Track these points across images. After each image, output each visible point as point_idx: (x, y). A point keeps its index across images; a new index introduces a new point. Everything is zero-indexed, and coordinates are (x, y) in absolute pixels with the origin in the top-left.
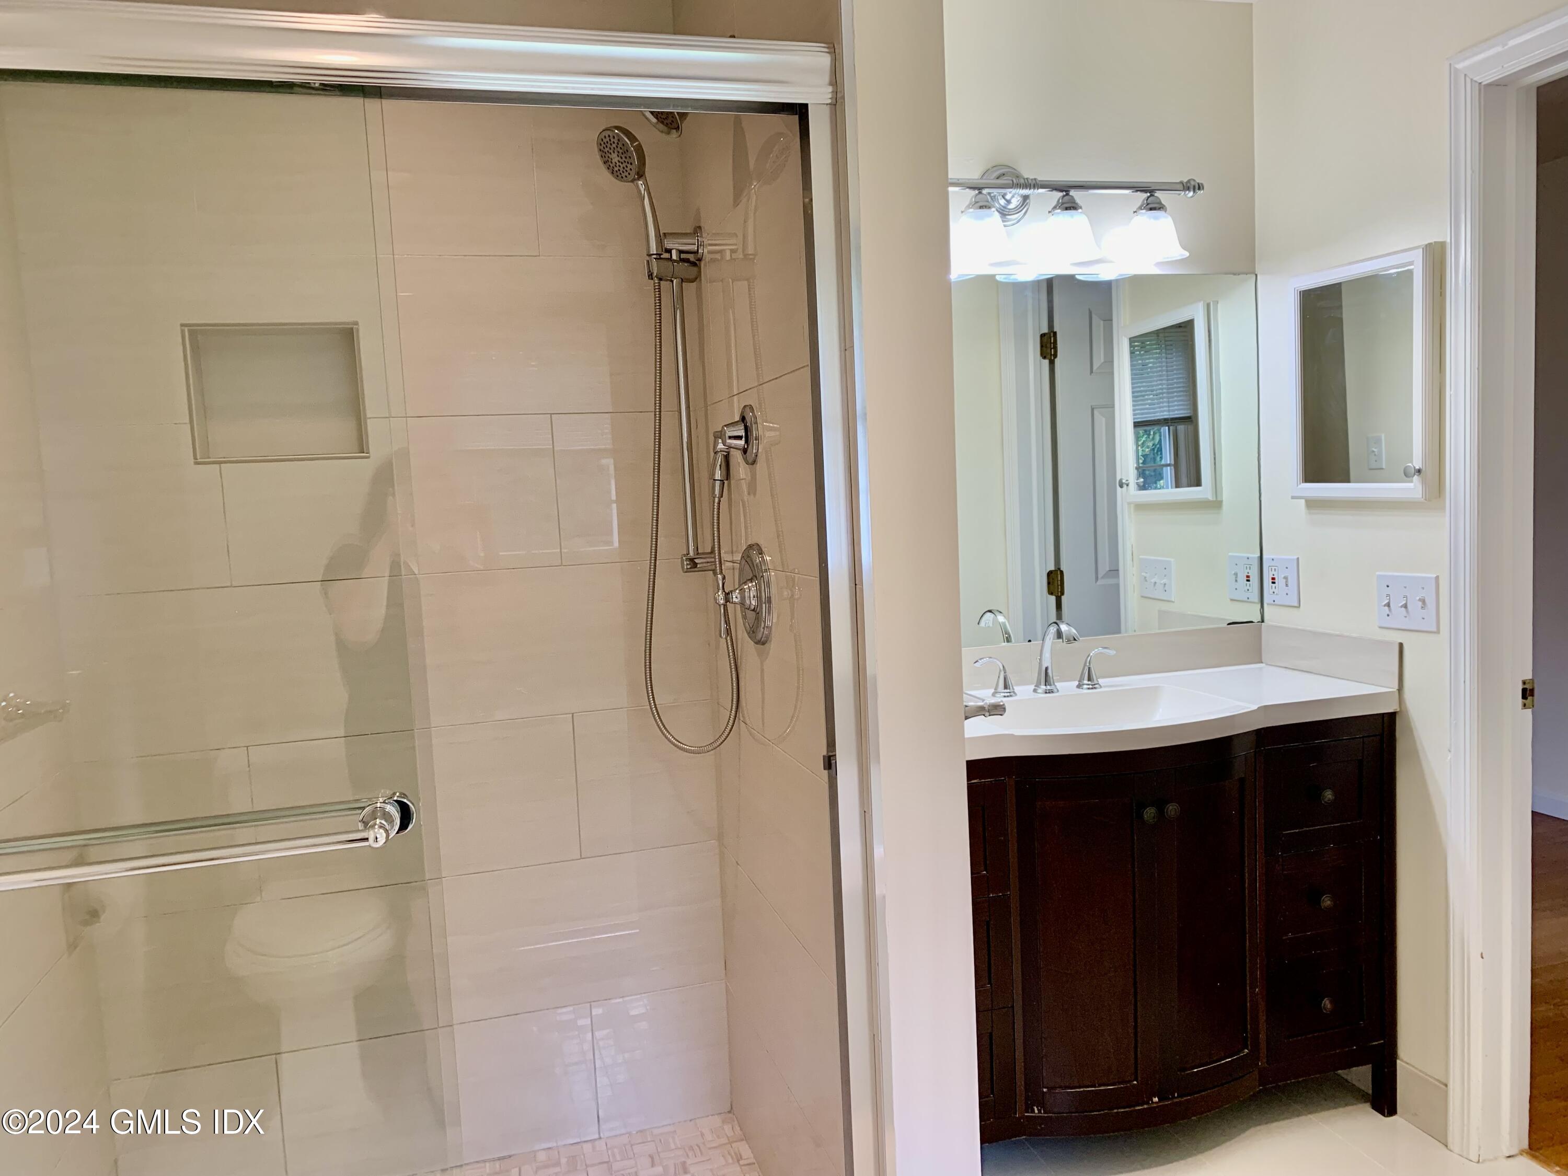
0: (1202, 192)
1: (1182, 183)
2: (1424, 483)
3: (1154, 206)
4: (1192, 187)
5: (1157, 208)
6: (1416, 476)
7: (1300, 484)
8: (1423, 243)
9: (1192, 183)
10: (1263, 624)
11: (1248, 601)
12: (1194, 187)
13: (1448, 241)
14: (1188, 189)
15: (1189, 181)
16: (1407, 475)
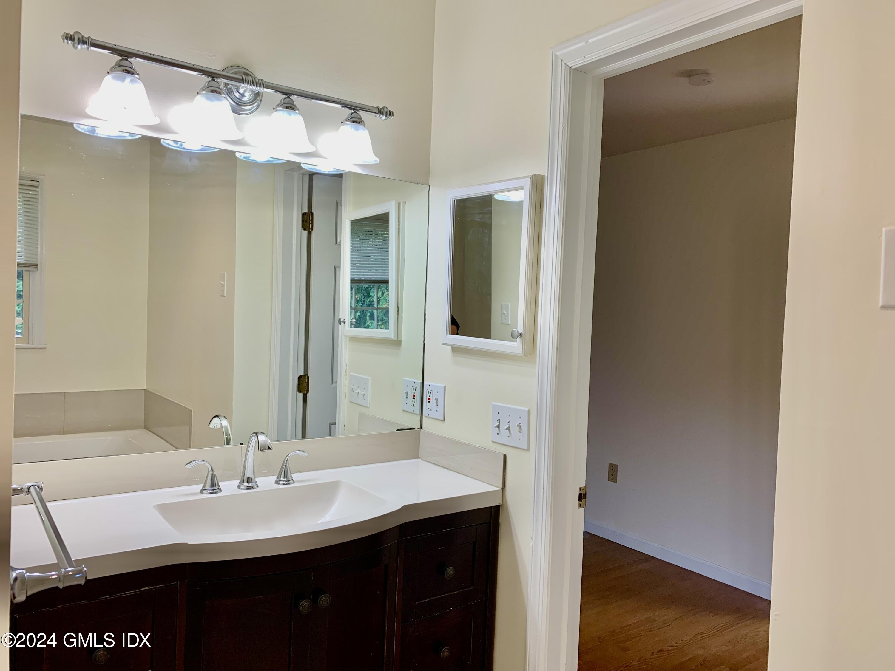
0: (392, 118)
1: (378, 108)
2: (524, 343)
3: (357, 121)
4: (385, 113)
5: (358, 122)
6: (518, 338)
7: (448, 335)
8: (531, 175)
9: (385, 109)
10: (421, 430)
11: (413, 413)
12: (386, 112)
13: (546, 175)
14: (382, 113)
15: (383, 108)
16: (514, 336)
